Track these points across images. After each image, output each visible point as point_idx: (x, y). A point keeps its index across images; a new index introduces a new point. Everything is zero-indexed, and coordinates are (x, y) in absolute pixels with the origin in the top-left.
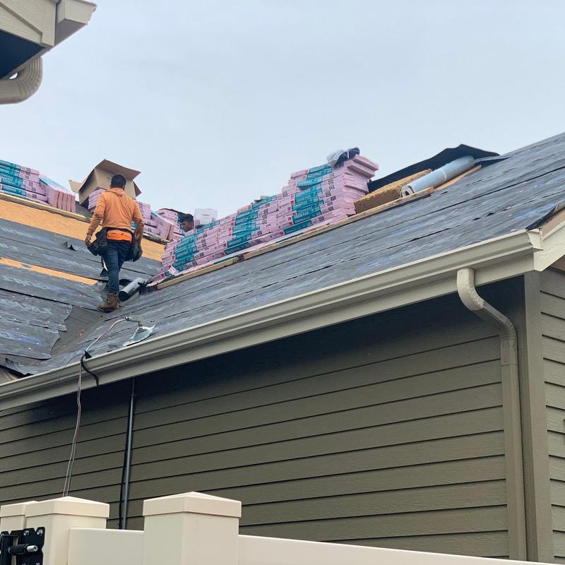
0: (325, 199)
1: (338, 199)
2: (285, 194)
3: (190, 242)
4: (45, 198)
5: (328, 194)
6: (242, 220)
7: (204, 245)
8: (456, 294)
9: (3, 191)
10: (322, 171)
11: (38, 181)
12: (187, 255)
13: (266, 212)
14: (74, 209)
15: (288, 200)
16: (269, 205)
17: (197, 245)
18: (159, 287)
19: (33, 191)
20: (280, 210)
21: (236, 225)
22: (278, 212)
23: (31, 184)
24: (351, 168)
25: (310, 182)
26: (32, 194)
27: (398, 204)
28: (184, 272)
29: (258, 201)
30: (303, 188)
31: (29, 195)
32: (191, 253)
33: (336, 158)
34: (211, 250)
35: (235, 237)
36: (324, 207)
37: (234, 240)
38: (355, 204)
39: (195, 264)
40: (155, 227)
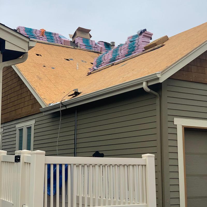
0: (136, 45)
1: (140, 46)
2: (126, 44)
3: (101, 58)
4: (61, 42)
5: (137, 44)
6: (114, 52)
7: (104, 59)
8: (143, 88)
9: (48, 42)
10: (136, 36)
11: (58, 37)
12: (100, 62)
13: (121, 49)
14: (70, 45)
15: (127, 45)
16: (122, 47)
17: (103, 59)
18: (91, 73)
19: (57, 40)
20: (125, 49)
21: (113, 53)
22: (124, 49)
23: (56, 38)
24: (144, 35)
25: (133, 40)
26: (56, 41)
27: (153, 49)
28: (98, 68)
29: (119, 46)
30: (131, 42)
31: (56, 42)
32: (101, 62)
33: (139, 33)
34: (106, 61)
35: (112, 57)
36: (136, 48)
37: (112, 58)
38: (144, 47)
39: (102, 66)
40: (97, 48)
